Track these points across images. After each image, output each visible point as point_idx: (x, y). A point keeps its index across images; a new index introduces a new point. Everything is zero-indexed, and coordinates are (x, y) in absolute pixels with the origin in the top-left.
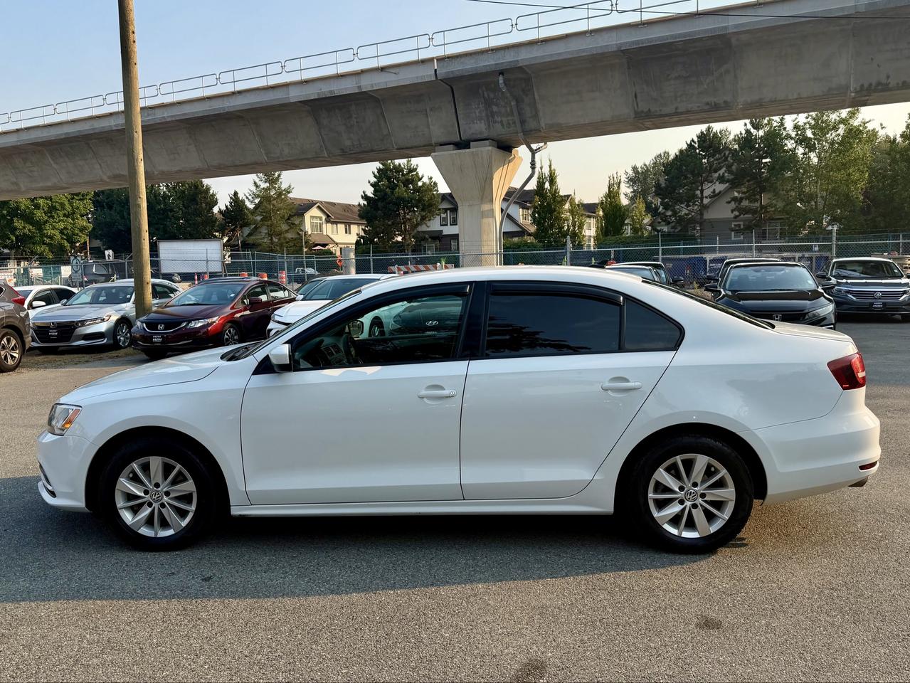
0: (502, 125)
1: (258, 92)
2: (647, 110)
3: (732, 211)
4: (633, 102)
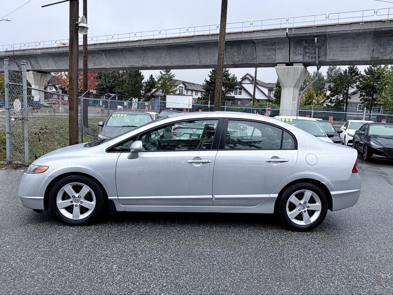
0: (309, 57)
2: (377, 56)
3: (361, 100)
4: (371, 53)
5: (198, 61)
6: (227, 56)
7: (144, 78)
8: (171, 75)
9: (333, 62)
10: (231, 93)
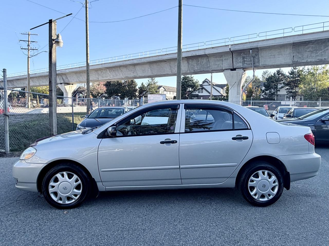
0: (247, 64)
1: (173, 54)
2: (297, 60)
3: (287, 92)
4: (292, 58)
5: (170, 71)
6: (189, 67)
7: (137, 85)
8: (155, 82)
9: (265, 66)
10: (196, 92)
